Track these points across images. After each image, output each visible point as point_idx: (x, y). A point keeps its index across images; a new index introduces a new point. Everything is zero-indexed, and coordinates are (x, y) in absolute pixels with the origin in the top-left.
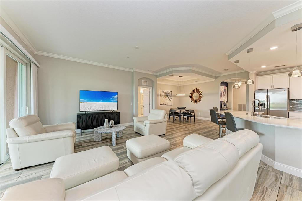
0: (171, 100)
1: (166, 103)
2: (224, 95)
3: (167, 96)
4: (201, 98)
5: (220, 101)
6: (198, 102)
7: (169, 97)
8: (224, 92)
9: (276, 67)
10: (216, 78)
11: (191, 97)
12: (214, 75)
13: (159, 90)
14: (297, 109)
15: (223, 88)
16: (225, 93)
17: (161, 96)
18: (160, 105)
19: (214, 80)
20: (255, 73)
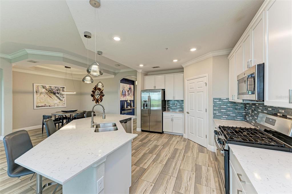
0: (61, 99)
1: (52, 104)
2: (129, 94)
3: (54, 94)
4: (103, 98)
5: (121, 101)
6: (100, 102)
7: (57, 95)
8: (128, 91)
9: (154, 67)
10: (115, 74)
11: (92, 96)
12: (112, 71)
13: (33, 84)
14: (171, 109)
15: (127, 86)
16: (131, 92)
17: (39, 94)
18: (35, 108)
19: (113, 76)
20: (141, 73)
